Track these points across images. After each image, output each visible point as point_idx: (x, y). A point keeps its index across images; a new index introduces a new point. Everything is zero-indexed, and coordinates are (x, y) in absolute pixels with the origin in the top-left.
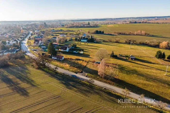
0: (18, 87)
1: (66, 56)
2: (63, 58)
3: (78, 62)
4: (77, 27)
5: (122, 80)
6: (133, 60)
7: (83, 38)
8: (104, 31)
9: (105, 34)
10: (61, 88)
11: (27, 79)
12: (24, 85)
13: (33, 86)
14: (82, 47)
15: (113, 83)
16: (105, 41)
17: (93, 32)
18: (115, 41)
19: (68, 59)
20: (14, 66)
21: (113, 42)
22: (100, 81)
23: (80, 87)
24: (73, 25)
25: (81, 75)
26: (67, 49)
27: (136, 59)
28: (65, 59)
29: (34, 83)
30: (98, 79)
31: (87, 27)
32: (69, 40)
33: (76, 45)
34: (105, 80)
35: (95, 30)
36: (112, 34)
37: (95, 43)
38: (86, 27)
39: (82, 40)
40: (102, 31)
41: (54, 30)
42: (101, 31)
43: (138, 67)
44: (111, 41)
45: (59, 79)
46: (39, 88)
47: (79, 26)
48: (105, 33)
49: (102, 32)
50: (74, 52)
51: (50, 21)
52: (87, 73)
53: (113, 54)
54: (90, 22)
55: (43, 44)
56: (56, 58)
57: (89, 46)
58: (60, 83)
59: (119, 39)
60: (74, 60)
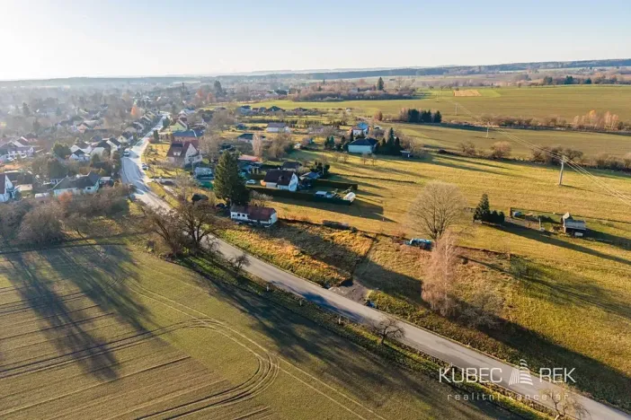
0: (83, 333)
1: (286, 209)
2: (274, 218)
3: (332, 238)
4: (336, 97)
5: (533, 331)
6: (580, 237)
7: (358, 137)
8: (441, 113)
9: (445, 125)
10: (256, 350)
11: (123, 301)
12: (106, 327)
13: (142, 331)
14: (353, 174)
15: (491, 341)
16: (449, 153)
17: (396, 115)
18: (489, 152)
19: (294, 221)
20: (84, 242)
21: (481, 158)
22: (430, 328)
23: (339, 353)
24: (320, 89)
25: (346, 296)
26: (292, 182)
27: (589, 234)
28: (280, 221)
29: (148, 320)
30: (420, 322)
31: (372, 99)
32: (302, 148)
33: (328, 167)
34: (453, 327)
35: (407, 109)
36: (476, 124)
37: (405, 157)
38: (368, 99)
39: (352, 148)
40: (434, 112)
41: (247, 107)
42: (429, 113)
43: (605, 271)
44: (471, 154)
45: (251, 310)
46: (164, 344)
47: (344, 93)
48: (444, 119)
49: (432, 115)
50: (319, 193)
51: (236, 79)
52: (369, 288)
53: (485, 205)
54: (386, 79)
55: (201, 159)
56: (246, 218)
57: (378, 169)
58: (252, 327)
59: (506, 143)
60: (318, 225)
